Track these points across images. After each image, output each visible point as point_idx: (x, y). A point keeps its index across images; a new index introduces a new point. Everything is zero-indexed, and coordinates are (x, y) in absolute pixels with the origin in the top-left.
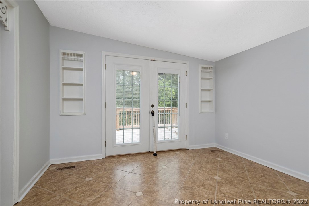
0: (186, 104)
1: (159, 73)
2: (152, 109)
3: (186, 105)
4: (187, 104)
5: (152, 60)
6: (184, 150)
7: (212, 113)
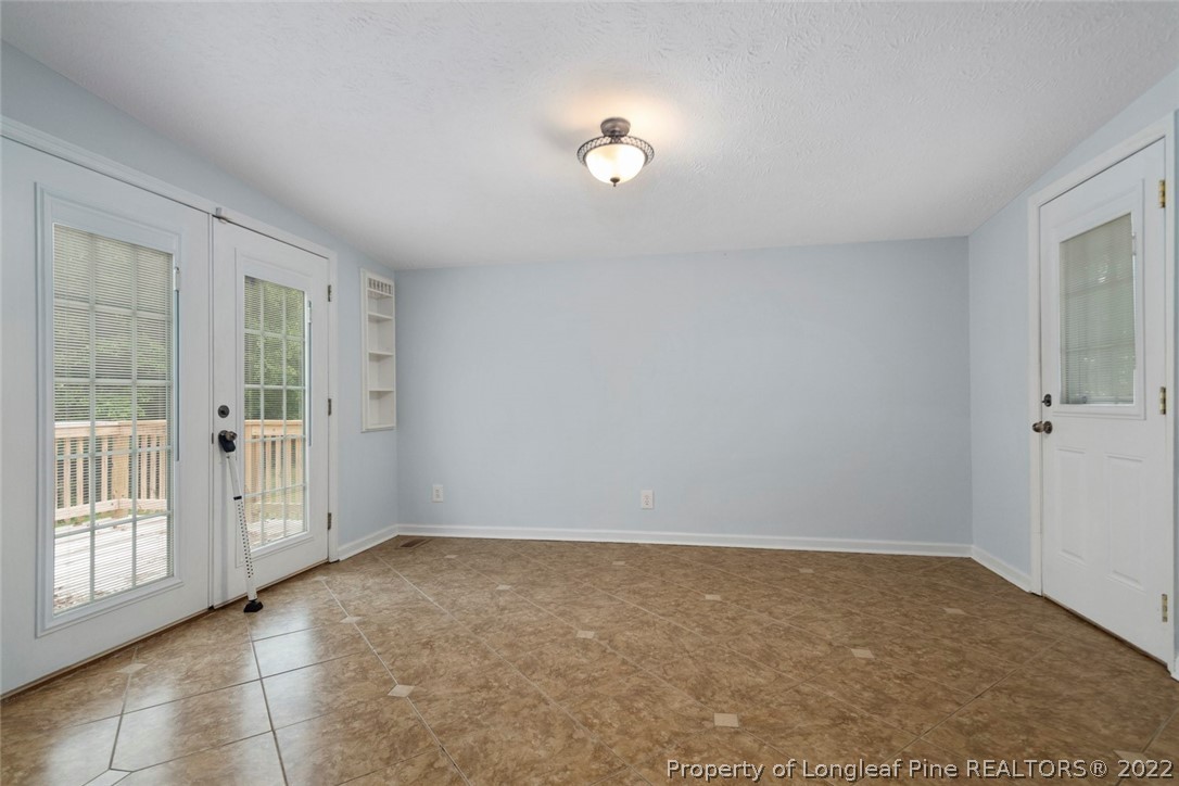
0: (330, 401)
1: (247, 277)
2: (226, 425)
3: (330, 406)
4: (333, 404)
5: (219, 218)
6: (326, 566)
7: (390, 429)
